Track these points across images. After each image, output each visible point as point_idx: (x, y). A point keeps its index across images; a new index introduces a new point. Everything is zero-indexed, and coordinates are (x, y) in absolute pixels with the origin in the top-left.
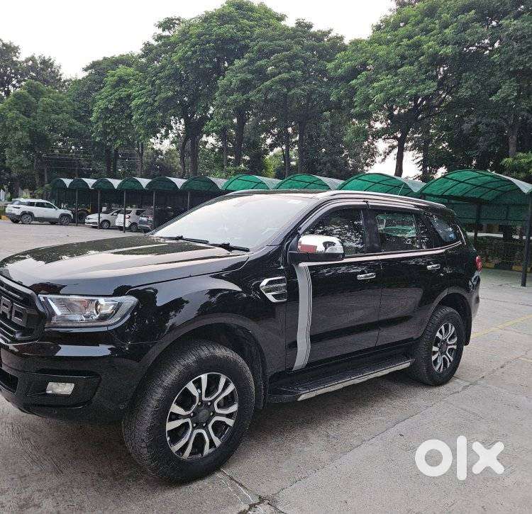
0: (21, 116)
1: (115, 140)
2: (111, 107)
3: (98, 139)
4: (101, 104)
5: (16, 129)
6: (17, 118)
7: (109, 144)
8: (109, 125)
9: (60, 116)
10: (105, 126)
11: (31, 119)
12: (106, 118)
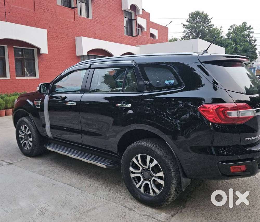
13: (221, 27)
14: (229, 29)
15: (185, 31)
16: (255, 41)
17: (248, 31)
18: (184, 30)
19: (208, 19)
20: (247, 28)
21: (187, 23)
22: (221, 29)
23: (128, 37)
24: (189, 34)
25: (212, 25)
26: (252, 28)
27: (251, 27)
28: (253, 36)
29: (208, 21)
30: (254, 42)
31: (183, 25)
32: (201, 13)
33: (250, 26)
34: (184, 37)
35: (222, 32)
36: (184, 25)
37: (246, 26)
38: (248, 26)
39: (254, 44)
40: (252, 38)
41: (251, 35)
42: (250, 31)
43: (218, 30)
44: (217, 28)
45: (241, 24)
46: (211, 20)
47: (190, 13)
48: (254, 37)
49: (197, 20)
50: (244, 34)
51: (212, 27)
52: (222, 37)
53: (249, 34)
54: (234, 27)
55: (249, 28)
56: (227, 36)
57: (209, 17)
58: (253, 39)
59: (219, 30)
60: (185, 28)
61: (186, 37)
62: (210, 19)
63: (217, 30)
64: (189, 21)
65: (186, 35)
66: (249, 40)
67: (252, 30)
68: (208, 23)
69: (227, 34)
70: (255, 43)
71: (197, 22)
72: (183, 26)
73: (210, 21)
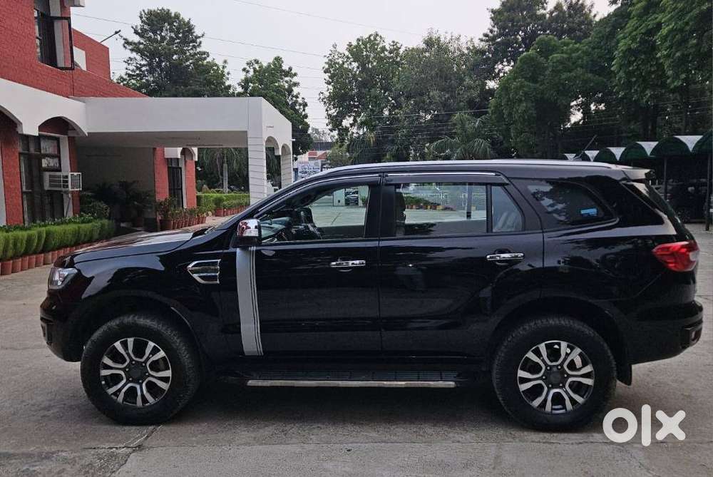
0: (526, 83)
1: (643, 91)
2: (634, 46)
3: (621, 94)
4: (622, 46)
5: (520, 101)
6: (522, 86)
7: (635, 97)
8: (634, 71)
9: (573, 74)
10: (629, 74)
11: (538, 85)
12: (630, 63)
13: (225, 62)
14: (244, 70)
15: (131, 59)
16: (305, 105)
17: (287, 79)
18: (128, 56)
19: (195, 34)
20: (284, 71)
21: (136, 39)
22: (224, 67)
23: (48, 69)
24: (144, 69)
25: (204, 53)
26: (295, 75)
27: (293, 72)
28: (299, 94)
29: (194, 41)
30: (302, 107)
31: (123, 42)
32: (173, 15)
33: (290, 69)
34: (129, 75)
35: (228, 74)
36: (127, 42)
37: (281, 66)
38: (285, 67)
39: (303, 113)
40: (297, 97)
41: (296, 90)
42: (291, 81)
43: (218, 67)
44: (216, 62)
45: (271, 61)
46: (201, 39)
47: (144, 11)
48: (300, 97)
49: (163, 34)
50: (279, 86)
51: (205, 59)
52: (229, 86)
53: (290, 86)
54: (257, 67)
55: (288, 73)
56: (243, 87)
57: (197, 32)
58: (300, 100)
59: (221, 68)
60: (129, 51)
61: (133, 75)
62: (199, 37)
63: (215, 68)
64: (139, 31)
65: (133, 71)
66: (290, 103)
67: (295, 79)
68: (194, 46)
69: (242, 81)
70: (304, 110)
71: (163, 38)
72: (125, 43)
73: (200, 43)
